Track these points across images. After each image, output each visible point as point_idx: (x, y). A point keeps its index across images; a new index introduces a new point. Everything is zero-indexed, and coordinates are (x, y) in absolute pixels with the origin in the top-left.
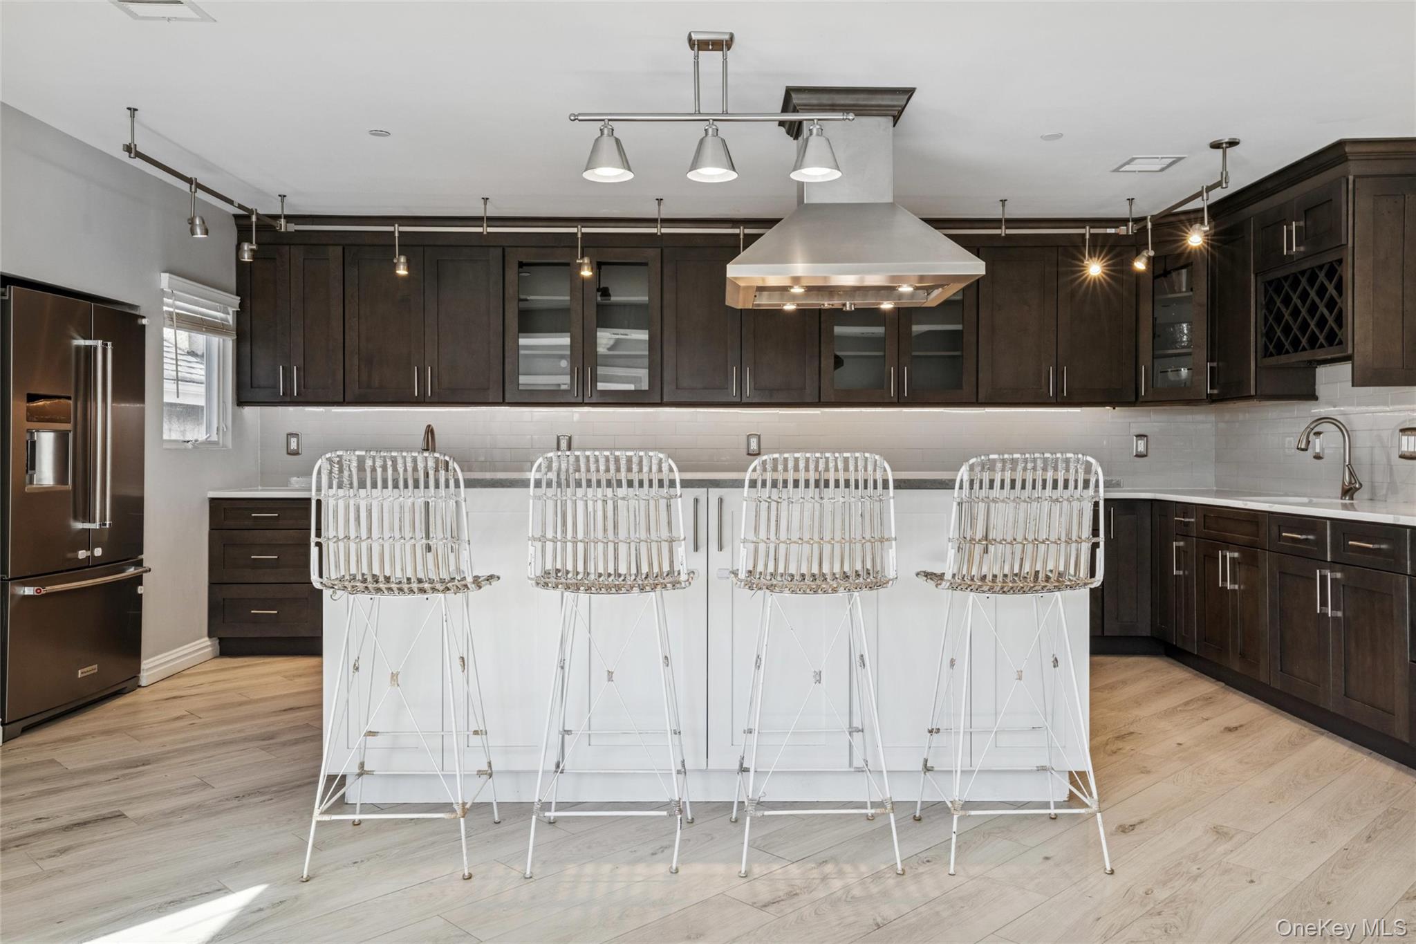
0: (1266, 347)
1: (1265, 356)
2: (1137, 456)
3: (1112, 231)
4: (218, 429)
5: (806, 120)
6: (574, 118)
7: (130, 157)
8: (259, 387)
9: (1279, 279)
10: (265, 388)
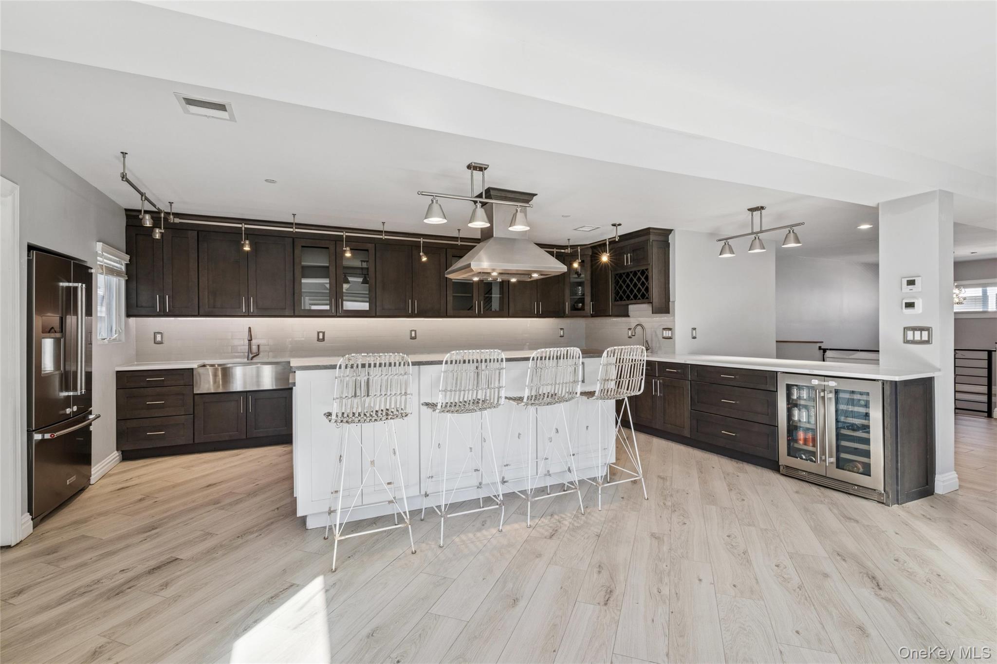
0: (616, 298)
1: (615, 301)
2: (561, 337)
3: (563, 251)
4: (116, 331)
5: (495, 203)
6: (421, 193)
7: (122, 180)
8: (142, 307)
9: (621, 274)
10: (147, 307)
